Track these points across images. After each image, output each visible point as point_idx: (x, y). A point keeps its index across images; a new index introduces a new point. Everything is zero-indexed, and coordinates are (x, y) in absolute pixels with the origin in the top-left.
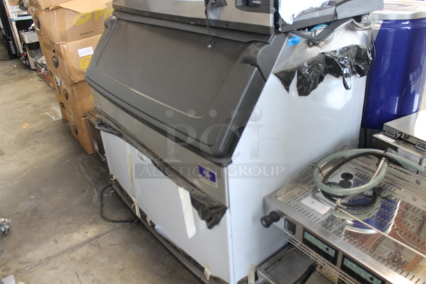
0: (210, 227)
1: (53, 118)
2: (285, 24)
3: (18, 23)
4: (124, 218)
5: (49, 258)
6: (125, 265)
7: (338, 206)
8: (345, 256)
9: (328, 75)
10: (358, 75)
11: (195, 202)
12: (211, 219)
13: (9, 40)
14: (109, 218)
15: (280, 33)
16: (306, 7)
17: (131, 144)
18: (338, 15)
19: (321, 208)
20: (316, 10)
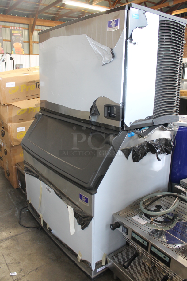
0: (83, 229)
2: (126, 126)
4: (33, 226)
6: (31, 252)
7: (151, 221)
8: (152, 245)
9: (149, 152)
10: (166, 154)
11: (76, 215)
12: (84, 223)
14: (24, 225)
15: (124, 130)
16: (137, 119)
17: (44, 182)
18: (154, 123)
19: (143, 222)
20: (143, 120)
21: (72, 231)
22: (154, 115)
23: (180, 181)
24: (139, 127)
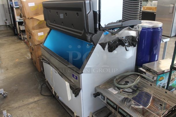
0: (76, 96)
1: (28, 58)
2: (102, 27)
3: (19, 22)
4: (49, 95)
5: (19, 107)
6: (46, 111)
7: (121, 92)
8: (119, 108)
9: (120, 45)
10: (133, 46)
11: (71, 87)
12: (76, 93)
13: (15, 28)
14: (43, 94)
15: (101, 30)
16: (110, 22)
17: (52, 67)
18: (123, 25)
19: (115, 92)
20: (114, 23)
21: (70, 98)
22: (123, 20)
23: (142, 65)
24: (112, 28)
